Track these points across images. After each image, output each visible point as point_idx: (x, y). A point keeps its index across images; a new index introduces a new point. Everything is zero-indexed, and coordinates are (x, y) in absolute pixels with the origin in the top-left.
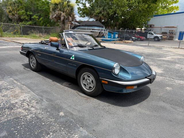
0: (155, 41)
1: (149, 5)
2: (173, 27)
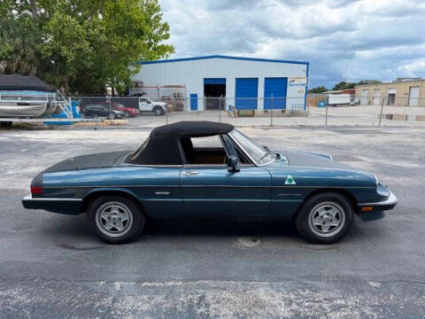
0: (156, 115)
1: (131, 41)
2: (179, 87)
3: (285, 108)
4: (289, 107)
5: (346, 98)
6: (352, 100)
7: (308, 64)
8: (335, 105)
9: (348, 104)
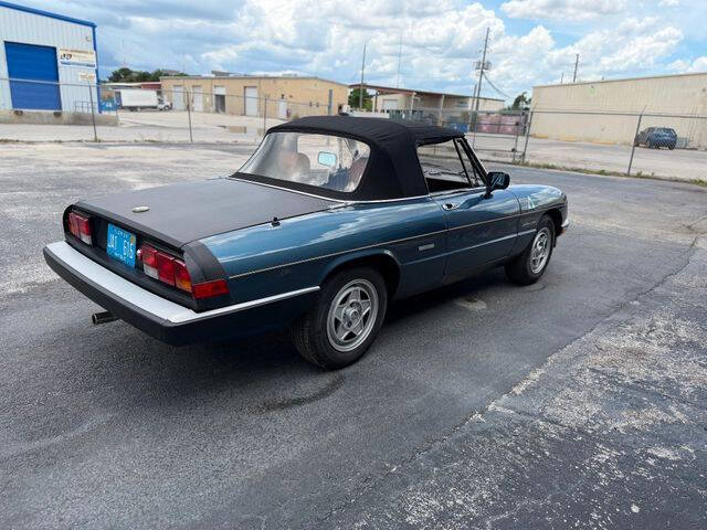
3: (60, 108)
4: (67, 107)
5: (150, 97)
6: (161, 101)
7: (93, 26)
8: (133, 109)
9: (155, 107)
